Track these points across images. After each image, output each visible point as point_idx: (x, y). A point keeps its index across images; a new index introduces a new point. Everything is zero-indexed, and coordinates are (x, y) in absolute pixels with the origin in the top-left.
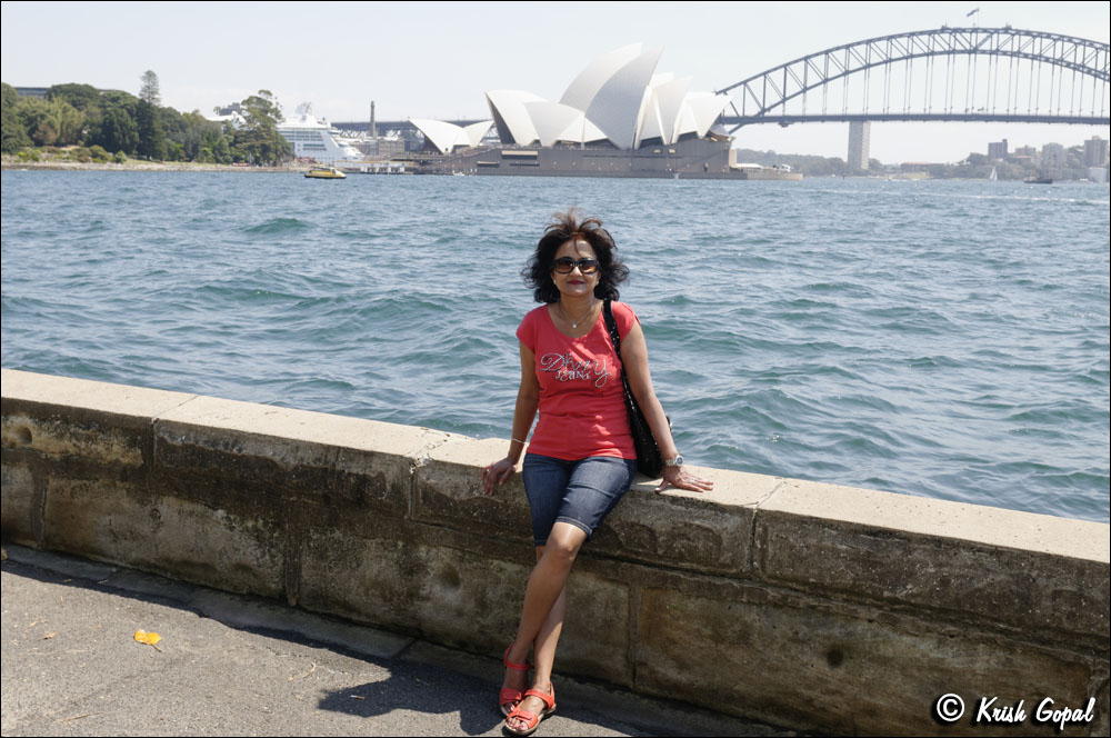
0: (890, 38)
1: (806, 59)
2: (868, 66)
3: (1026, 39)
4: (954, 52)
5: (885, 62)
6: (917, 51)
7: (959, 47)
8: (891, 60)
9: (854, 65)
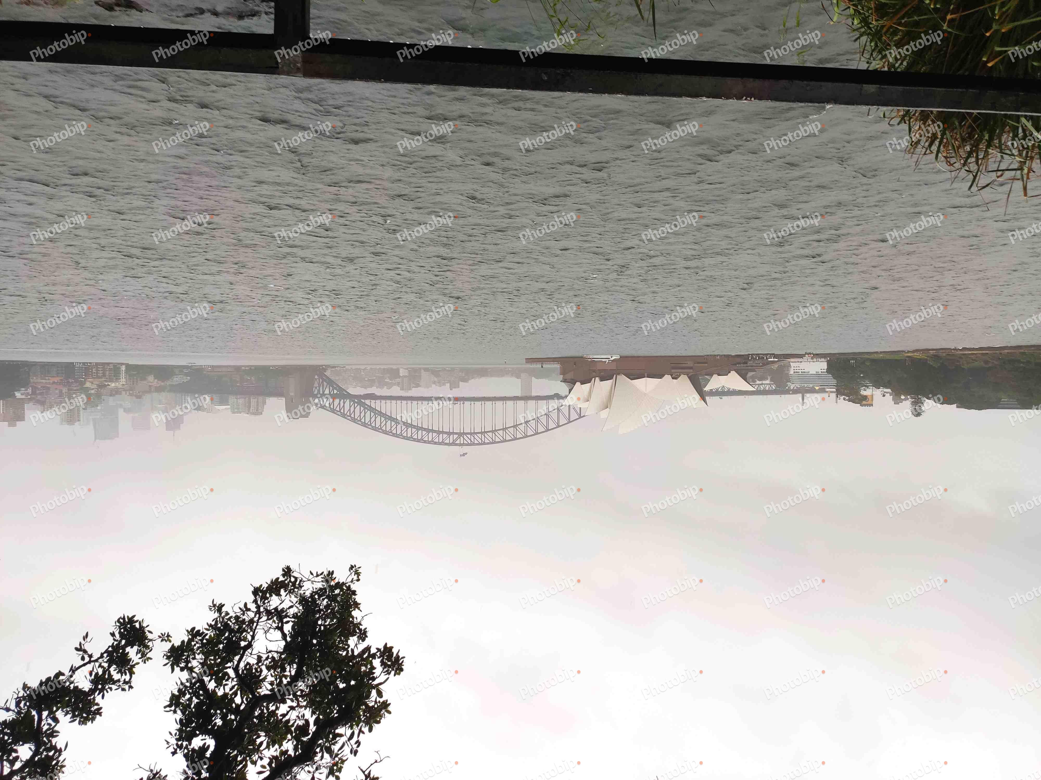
0: (506, 441)
1: (548, 430)
2: (515, 426)
3: (437, 440)
4: (471, 434)
5: (506, 428)
6: (490, 434)
7: (469, 436)
8: (503, 429)
9: (522, 427)
